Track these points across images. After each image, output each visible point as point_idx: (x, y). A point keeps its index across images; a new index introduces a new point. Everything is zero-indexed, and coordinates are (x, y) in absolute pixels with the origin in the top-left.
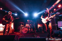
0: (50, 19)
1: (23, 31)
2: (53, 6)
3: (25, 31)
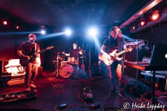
0: (120, 56)
1: (63, 73)
2: (141, 13)
3: (66, 73)
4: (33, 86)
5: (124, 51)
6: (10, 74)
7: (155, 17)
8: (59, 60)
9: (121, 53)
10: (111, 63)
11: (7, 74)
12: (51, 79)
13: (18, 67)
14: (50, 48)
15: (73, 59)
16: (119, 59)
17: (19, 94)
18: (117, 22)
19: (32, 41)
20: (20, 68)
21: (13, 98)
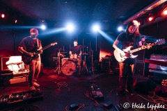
5: (140, 49)
6: (12, 72)
8: (61, 57)
9: (137, 50)
10: (124, 60)
13: (18, 64)
14: (53, 44)
16: (133, 57)
17: (24, 93)
19: (34, 36)
20: (20, 65)
21: (17, 99)
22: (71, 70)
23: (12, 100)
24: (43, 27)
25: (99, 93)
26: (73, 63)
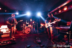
4: (14, 37)
6: (3, 32)
7: (65, 9)
8: (24, 26)
11: (1, 32)
12: (21, 34)
13: (6, 29)
15: (31, 25)
17: (8, 41)
18: (49, 10)
21: (5, 43)
22: (28, 31)
23: (3, 44)
24: (17, 13)
25: (39, 41)
26: (29, 28)
